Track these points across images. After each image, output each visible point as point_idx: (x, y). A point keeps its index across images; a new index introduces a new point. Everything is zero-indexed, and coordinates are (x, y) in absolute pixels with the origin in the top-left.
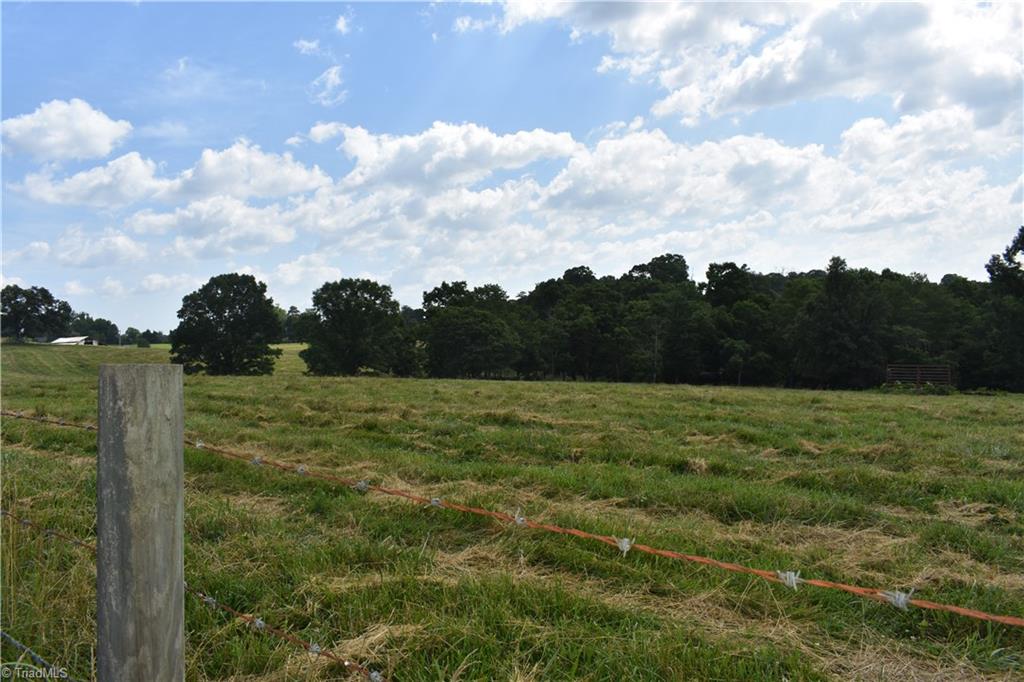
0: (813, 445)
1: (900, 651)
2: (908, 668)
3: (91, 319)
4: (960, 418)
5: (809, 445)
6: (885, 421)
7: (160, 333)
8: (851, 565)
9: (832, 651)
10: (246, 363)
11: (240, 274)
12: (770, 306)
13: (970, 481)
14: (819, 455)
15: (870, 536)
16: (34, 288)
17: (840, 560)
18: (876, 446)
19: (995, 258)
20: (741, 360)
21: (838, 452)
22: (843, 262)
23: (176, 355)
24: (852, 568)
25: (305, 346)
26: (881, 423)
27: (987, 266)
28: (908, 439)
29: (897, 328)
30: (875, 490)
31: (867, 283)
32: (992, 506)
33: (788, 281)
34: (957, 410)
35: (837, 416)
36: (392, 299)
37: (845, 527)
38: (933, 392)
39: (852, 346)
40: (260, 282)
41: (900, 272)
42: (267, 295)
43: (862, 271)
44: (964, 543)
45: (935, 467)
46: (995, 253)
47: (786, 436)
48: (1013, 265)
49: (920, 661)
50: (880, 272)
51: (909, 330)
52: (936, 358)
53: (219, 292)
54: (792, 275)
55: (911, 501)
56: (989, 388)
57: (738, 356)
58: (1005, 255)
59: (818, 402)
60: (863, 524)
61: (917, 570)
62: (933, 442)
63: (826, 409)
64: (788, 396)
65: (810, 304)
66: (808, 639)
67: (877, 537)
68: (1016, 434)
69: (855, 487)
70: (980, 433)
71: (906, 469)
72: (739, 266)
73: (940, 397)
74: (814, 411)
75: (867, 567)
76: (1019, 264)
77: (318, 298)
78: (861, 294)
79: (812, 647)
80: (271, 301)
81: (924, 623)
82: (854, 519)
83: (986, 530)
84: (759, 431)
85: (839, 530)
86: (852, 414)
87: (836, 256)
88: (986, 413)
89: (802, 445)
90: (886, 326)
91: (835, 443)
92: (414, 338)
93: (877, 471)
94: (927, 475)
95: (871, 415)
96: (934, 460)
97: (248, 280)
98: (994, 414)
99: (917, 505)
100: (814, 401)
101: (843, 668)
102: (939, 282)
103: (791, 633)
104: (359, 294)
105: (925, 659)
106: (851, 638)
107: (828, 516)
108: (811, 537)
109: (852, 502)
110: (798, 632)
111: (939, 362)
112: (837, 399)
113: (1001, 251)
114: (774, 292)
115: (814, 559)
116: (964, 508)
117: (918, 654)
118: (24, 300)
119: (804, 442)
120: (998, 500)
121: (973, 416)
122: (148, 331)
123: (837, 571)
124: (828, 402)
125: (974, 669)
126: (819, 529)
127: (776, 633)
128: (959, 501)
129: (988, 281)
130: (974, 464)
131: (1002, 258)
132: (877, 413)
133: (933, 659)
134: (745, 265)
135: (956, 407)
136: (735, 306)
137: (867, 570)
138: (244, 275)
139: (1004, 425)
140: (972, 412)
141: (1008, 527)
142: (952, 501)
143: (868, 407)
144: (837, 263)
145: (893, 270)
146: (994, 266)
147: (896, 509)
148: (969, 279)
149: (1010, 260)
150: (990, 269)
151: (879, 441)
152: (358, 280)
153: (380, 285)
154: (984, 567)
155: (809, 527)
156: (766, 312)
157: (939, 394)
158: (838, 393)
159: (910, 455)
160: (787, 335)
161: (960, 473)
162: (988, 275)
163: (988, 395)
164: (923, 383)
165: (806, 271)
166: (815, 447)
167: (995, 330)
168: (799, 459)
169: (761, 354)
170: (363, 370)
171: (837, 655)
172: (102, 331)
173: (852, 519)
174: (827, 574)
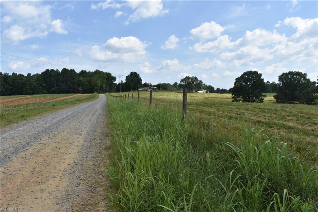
3: (207, 85)
7: (226, 90)
10: (255, 99)
11: (253, 71)
16: (193, 77)
23: (233, 96)
25: (275, 94)
36: (307, 78)
40: (260, 73)
42: (262, 77)
53: (247, 77)
77: (280, 78)
80: (263, 79)
92: (315, 92)
97: (256, 73)
104: (295, 76)
118: (191, 80)
122: (223, 89)
138: (254, 71)
152: (295, 72)
153: (303, 73)
170: (295, 103)
172: (210, 89)
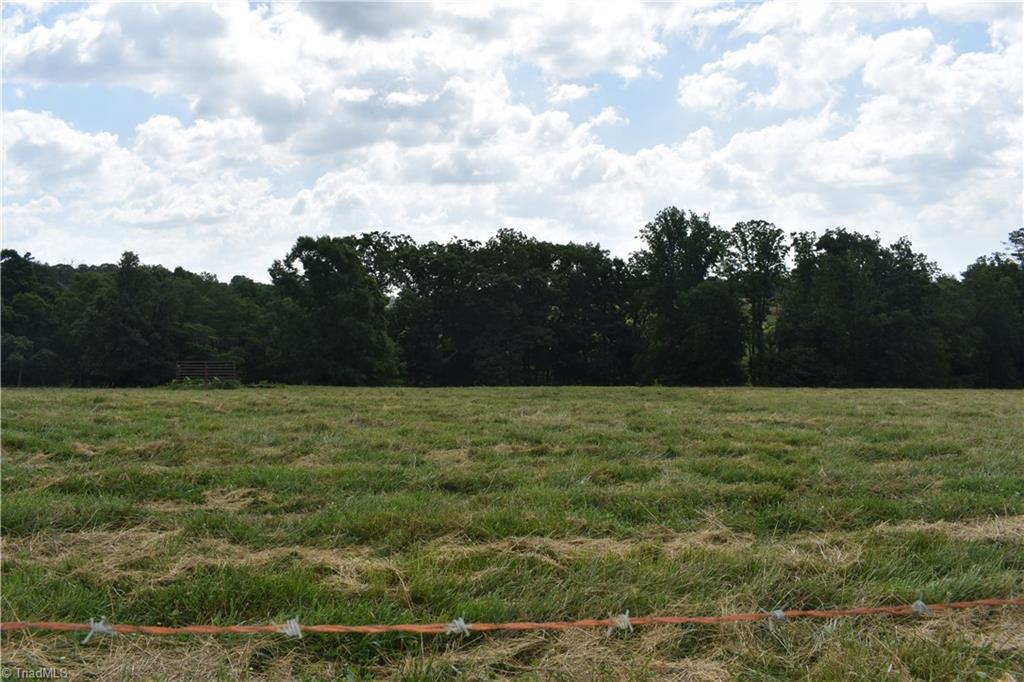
0: (88, 446)
1: (151, 644)
2: (158, 660)
4: (239, 410)
5: (83, 447)
6: (168, 417)
8: (111, 567)
9: (80, 662)
12: (56, 300)
13: (237, 470)
14: (94, 456)
15: (136, 535)
17: (99, 565)
18: (152, 443)
19: (277, 263)
20: (22, 358)
21: (112, 452)
22: (136, 258)
24: (109, 571)
26: (164, 419)
27: (269, 270)
28: (184, 434)
29: (188, 325)
30: (145, 488)
31: (160, 280)
32: (253, 490)
33: (77, 274)
34: (237, 403)
35: (119, 415)
37: (111, 529)
38: (219, 387)
39: (143, 342)
41: (192, 270)
43: (155, 268)
44: (223, 528)
45: (207, 459)
46: (277, 259)
47: (59, 439)
48: (291, 271)
49: (170, 651)
50: (172, 270)
51: (199, 327)
52: (224, 354)
54: (83, 268)
55: (180, 495)
56: (269, 382)
57: (18, 354)
58: (285, 261)
59: (101, 400)
60: (130, 523)
61: (174, 561)
62: (209, 434)
63: (109, 407)
64: (70, 396)
65: (100, 299)
66: (55, 654)
67: (144, 534)
68: (283, 421)
69: (126, 485)
70: (252, 424)
71: (178, 463)
72: (22, 254)
73: (226, 391)
74: (97, 411)
75: (124, 567)
76: (296, 269)
78: (153, 290)
79: (59, 662)
81: (175, 612)
82: (121, 519)
83: (246, 514)
84: (29, 436)
85: (104, 533)
86: (135, 412)
87: (128, 251)
88: (262, 404)
89: (75, 447)
90: (177, 323)
91: (114, 443)
93: (152, 468)
94: (197, 467)
95: (154, 412)
96: (207, 452)
98: (268, 405)
99: (187, 497)
100: (96, 401)
101: (91, 676)
102: (229, 282)
103: (36, 651)
105: (174, 647)
106: (101, 643)
107: (93, 520)
108: (74, 544)
109: (120, 503)
110: (44, 649)
111: (226, 358)
112: (122, 397)
113: (282, 258)
114: (61, 285)
115: (69, 568)
116: (229, 494)
117: (168, 644)
119: (78, 444)
120: (260, 484)
121: (250, 408)
123: (92, 576)
124: (112, 400)
125: (219, 646)
126: (84, 535)
127: (19, 656)
128: (226, 489)
129: (270, 283)
130: (243, 453)
131: (282, 263)
132: (160, 410)
133: (181, 645)
134: (29, 254)
135: (236, 400)
136: (16, 298)
137: (125, 570)
139: (276, 414)
140: (249, 404)
141: (266, 508)
142: (218, 490)
143: (153, 405)
144: (130, 258)
145: (185, 269)
146: (275, 271)
147: (166, 504)
148: (255, 281)
149: (290, 266)
150: (272, 272)
151: (158, 437)
154: (237, 548)
155: (72, 534)
156: (52, 307)
157: (225, 389)
158: (125, 391)
159: (184, 449)
160: (74, 331)
161: (229, 463)
162: (271, 278)
163: (269, 387)
164: (211, 378)
165: (98, 264)
166: (89, 449)
167: (275, 328)
168: (70, 463)
169: (45, 351)
171: (85, 664)
173: (118, 520)
174: (82, 581)
